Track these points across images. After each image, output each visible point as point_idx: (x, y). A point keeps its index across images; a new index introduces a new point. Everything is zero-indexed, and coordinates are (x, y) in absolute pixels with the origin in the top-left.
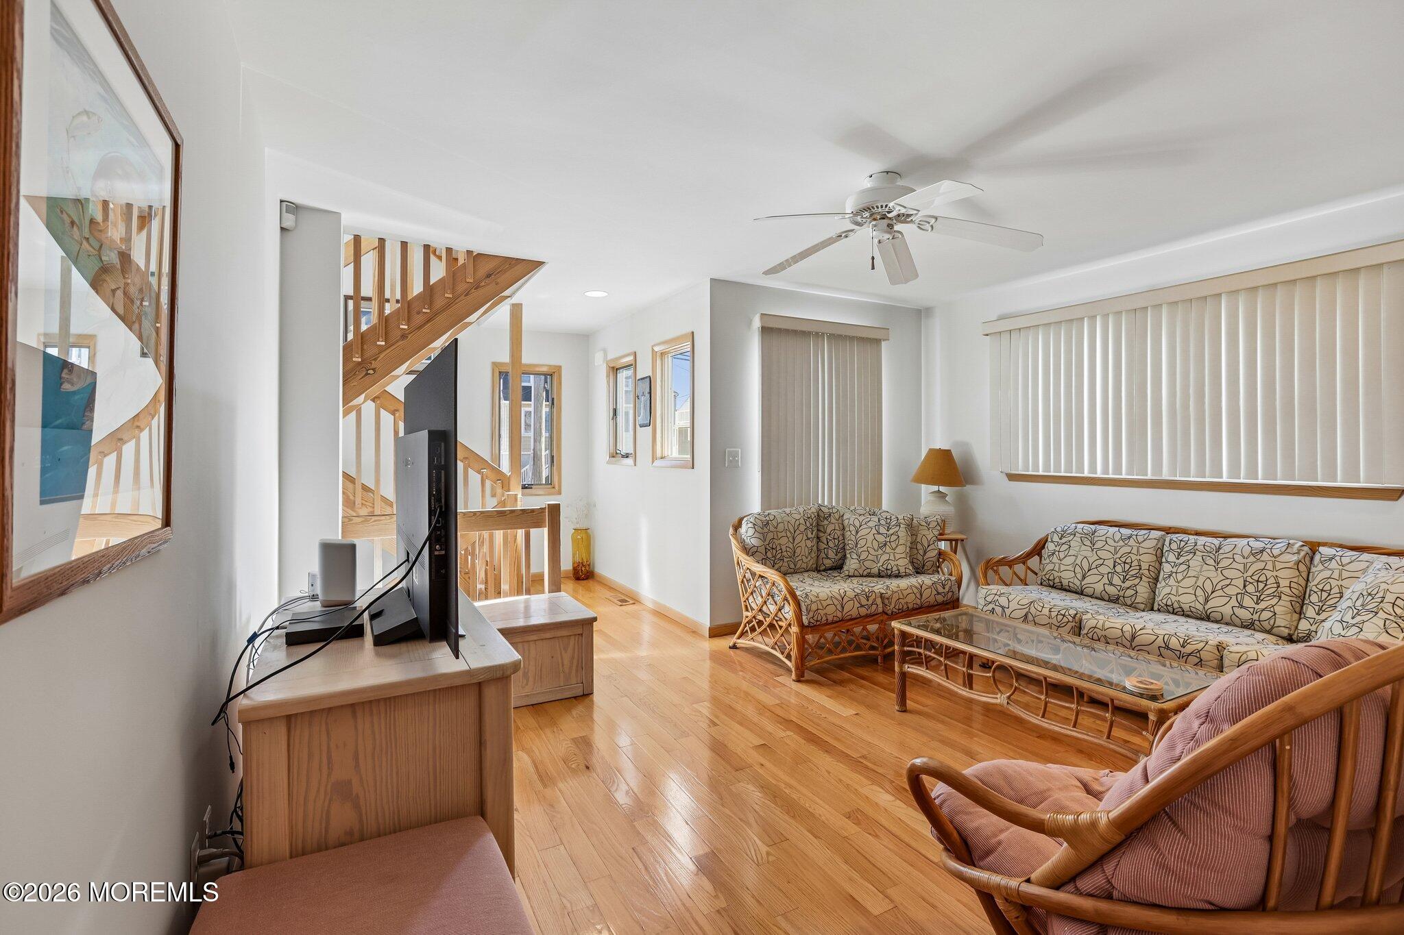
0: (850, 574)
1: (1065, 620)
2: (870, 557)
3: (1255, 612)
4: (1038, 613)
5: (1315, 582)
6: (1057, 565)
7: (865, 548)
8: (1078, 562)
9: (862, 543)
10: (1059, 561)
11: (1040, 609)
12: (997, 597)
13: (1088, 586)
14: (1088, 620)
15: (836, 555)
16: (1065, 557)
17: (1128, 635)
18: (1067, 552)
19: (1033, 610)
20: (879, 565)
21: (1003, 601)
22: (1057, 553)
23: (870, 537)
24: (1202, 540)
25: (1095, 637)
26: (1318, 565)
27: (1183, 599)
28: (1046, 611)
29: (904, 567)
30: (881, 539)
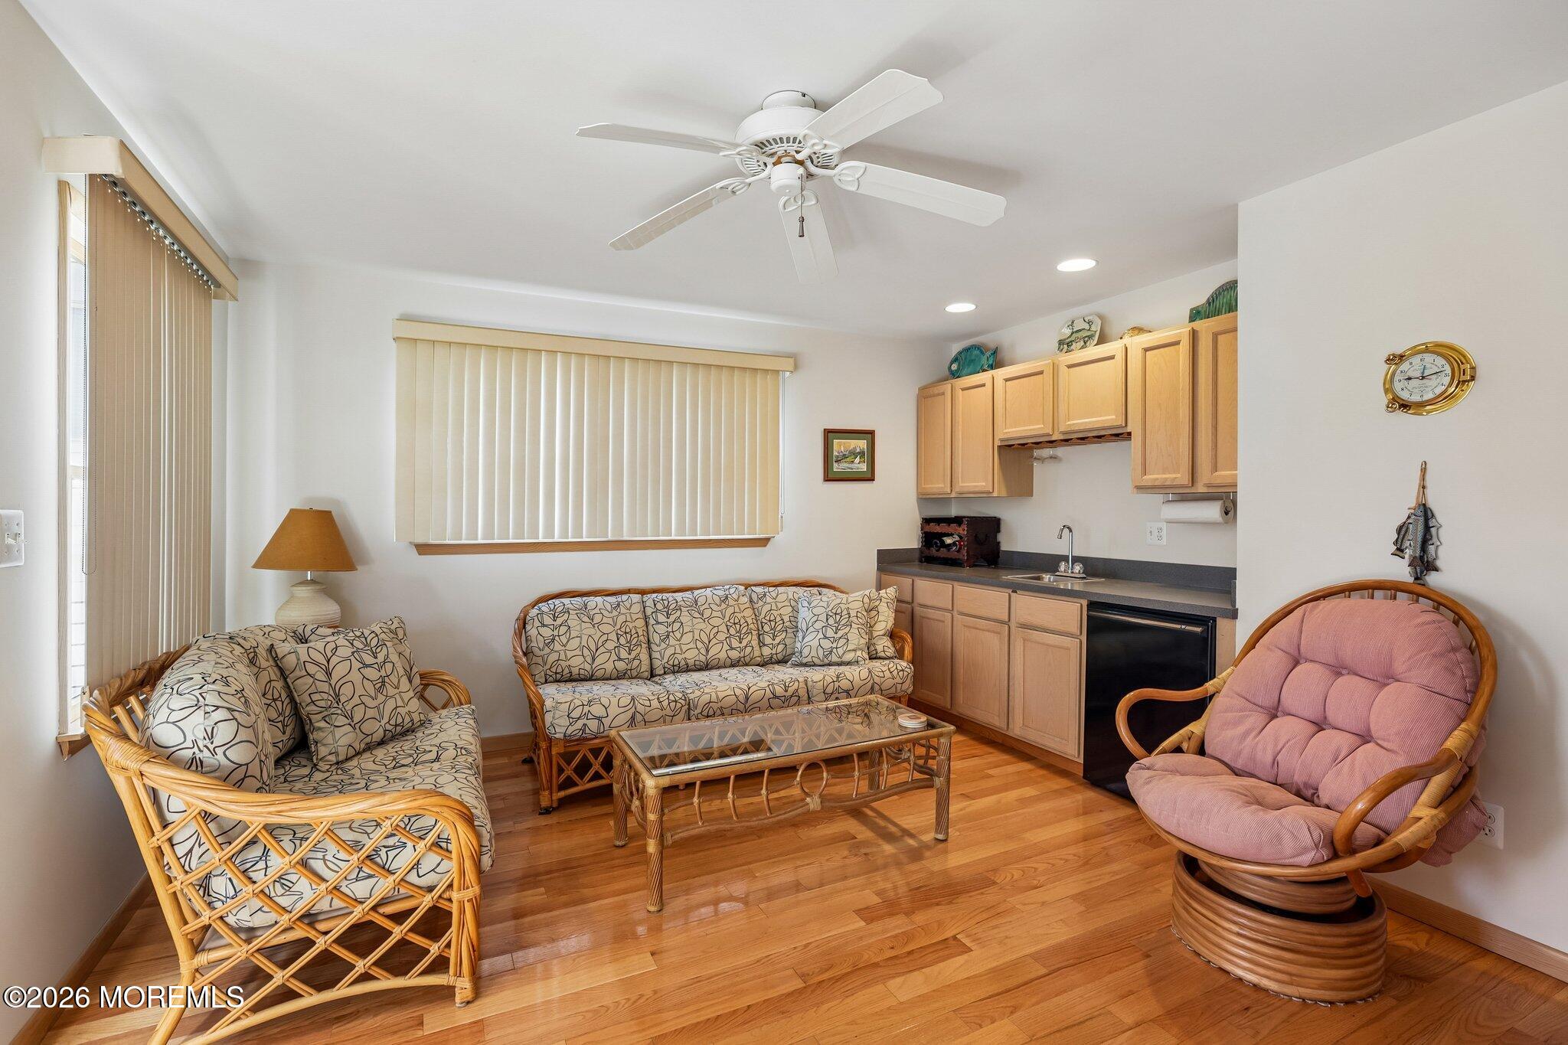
0: (341, 758)
1: (679, 705)
2: (370, 713)
3: (742, 650)
4: (648, 709)
5: (763, 616)
6: (562, 653)
7: (356, 700)
8: (584, 643)
9: (346, 691)
10: (563, 648)
11: (647, 703)
12: (586, 709)
13: (599, 667)
14: (700, 696)
15: (284, 733)
16: (568, 641)
17: (742, 698)
18: (568, 634)
19: (640, 708)
20: (383, 723)
21: (597, 710)
22: (557, 638)
23: (355, 676)
24: (679, 596)
25: (711, 713)
26: (758, 601)
27: (689, 655)
28: (655, 704)
29: (417, 713)
30: (372, 674)
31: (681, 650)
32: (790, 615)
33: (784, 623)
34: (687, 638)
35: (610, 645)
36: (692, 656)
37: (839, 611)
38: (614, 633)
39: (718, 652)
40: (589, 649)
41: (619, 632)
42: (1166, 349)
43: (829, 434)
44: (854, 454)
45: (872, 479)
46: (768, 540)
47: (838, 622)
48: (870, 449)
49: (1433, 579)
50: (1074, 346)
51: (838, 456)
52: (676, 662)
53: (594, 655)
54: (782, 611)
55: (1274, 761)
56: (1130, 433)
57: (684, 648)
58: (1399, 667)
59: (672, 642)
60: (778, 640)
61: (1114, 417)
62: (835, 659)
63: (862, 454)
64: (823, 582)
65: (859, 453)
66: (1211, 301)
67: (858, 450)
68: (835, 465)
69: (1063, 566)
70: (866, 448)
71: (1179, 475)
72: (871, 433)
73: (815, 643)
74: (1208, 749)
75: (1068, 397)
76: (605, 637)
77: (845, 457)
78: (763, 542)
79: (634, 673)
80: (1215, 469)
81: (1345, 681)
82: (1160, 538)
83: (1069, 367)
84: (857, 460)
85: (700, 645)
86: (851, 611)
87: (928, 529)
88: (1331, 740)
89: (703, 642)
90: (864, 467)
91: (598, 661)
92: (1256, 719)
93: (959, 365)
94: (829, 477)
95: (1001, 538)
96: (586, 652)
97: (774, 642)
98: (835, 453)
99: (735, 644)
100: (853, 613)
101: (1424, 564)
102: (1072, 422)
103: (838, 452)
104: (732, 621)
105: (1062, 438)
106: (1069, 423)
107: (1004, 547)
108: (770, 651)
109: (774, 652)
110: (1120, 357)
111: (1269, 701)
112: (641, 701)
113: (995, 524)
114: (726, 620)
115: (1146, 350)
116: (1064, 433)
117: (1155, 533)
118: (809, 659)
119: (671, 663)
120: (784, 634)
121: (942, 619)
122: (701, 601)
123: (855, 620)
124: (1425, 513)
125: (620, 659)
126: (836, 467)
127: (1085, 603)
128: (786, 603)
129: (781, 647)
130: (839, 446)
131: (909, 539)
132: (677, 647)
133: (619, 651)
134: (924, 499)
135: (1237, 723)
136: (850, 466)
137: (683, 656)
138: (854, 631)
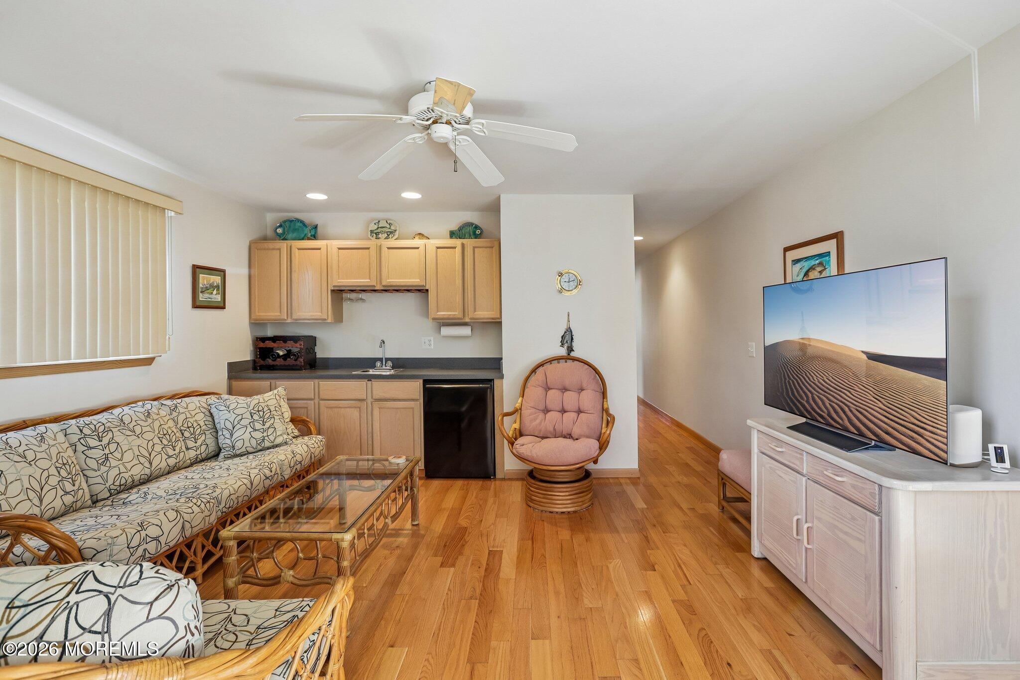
31: (126, 468)
32: (204, 419)
33: (201, 427)
34: (128, 456)
35: (54, 481)
36: (138, 471)
37: (260, 409)
38: (53, 468)
39: (160, 462)
40: (34, 491)
41: (58, 465)
42: (448, 249)
43: (196, 269)
44: (212, 287)
45: (223, 308)
46: (153, 359)
47: (263, 417)
48: (223, 283)
49: (572, 354)
50: (380, 236)
51: (202, 288)
52: (123, 481)
53: (41, 495)
54: (197, 418)
55: (554, 429)
56: (428, 290)
57: (129, 466)
58: (584, 385)
59: (114, 463)
60: (199, 442)
61: (418, 280)
62: (267, 444)
63: (218, 287)
64: (207, 391)
65: (216, 287)
66: (460, 229)
67: (215, 284)
68: (201, 295)
69: (378, 364)
70: (220, 283)
71: (457, 313)
72: (223, 271)
73: (247, 436)
74: (525, 433)
75: (388, 265)
76: (45, 474)
77: (207, 289)
78: (149, 361)
79: (79, 504)
80: (475, 311)
81: (567, 394)
82: (430, 345)
83: (389, 248)
84: (215, 292)
85: (142, 460)
86: (270, 407)
87: (262, 345)
88: (570, 416)
89: (144, 457)
90: (218, 298)
91: (46, 501)
92: (541, 415)
93: (284, 230)
94: (196, 305)
95: (317, 349)
96: (31, 494)
97: (197, 445)
98: (201, 286)
99: (171, 452)
100: (272, 409)
101: (570, 349)
102: (391, 280)
103: (203, 285)
104: (161, 433)
105: (383, 288)
106: (389, 281)
107: (319, 355)
108: (195, 453)
109: (198, 452)
110: (422, 248)
111: (542, 407)
112: (184, 510)
113: (313, 340)
114: (156, 433)
115: (438, 248)
116: (384, 286)
117: (427, 342)
118: (243, 450)
119: (117, 483)
120: (204, 436)
121: (306, 406)
122: (127, 419)
123: (274, 413)
124: (569, 331)
125: (67, 493)
126: (202, 297)
127: (421, 381)
128: (198, 411)
129: (203, 447)
130: (204, 279)
131: (245, 354)
132: (121, 466)
133: (64, 485)
134: (255, 323)
135: (535, 419)
136: (210, 296)
137: (130, 474)
138: (277, 421)
